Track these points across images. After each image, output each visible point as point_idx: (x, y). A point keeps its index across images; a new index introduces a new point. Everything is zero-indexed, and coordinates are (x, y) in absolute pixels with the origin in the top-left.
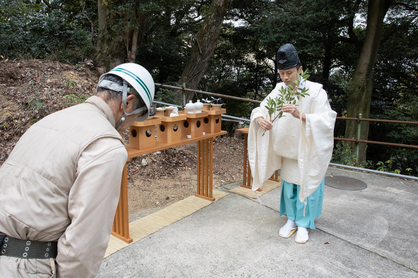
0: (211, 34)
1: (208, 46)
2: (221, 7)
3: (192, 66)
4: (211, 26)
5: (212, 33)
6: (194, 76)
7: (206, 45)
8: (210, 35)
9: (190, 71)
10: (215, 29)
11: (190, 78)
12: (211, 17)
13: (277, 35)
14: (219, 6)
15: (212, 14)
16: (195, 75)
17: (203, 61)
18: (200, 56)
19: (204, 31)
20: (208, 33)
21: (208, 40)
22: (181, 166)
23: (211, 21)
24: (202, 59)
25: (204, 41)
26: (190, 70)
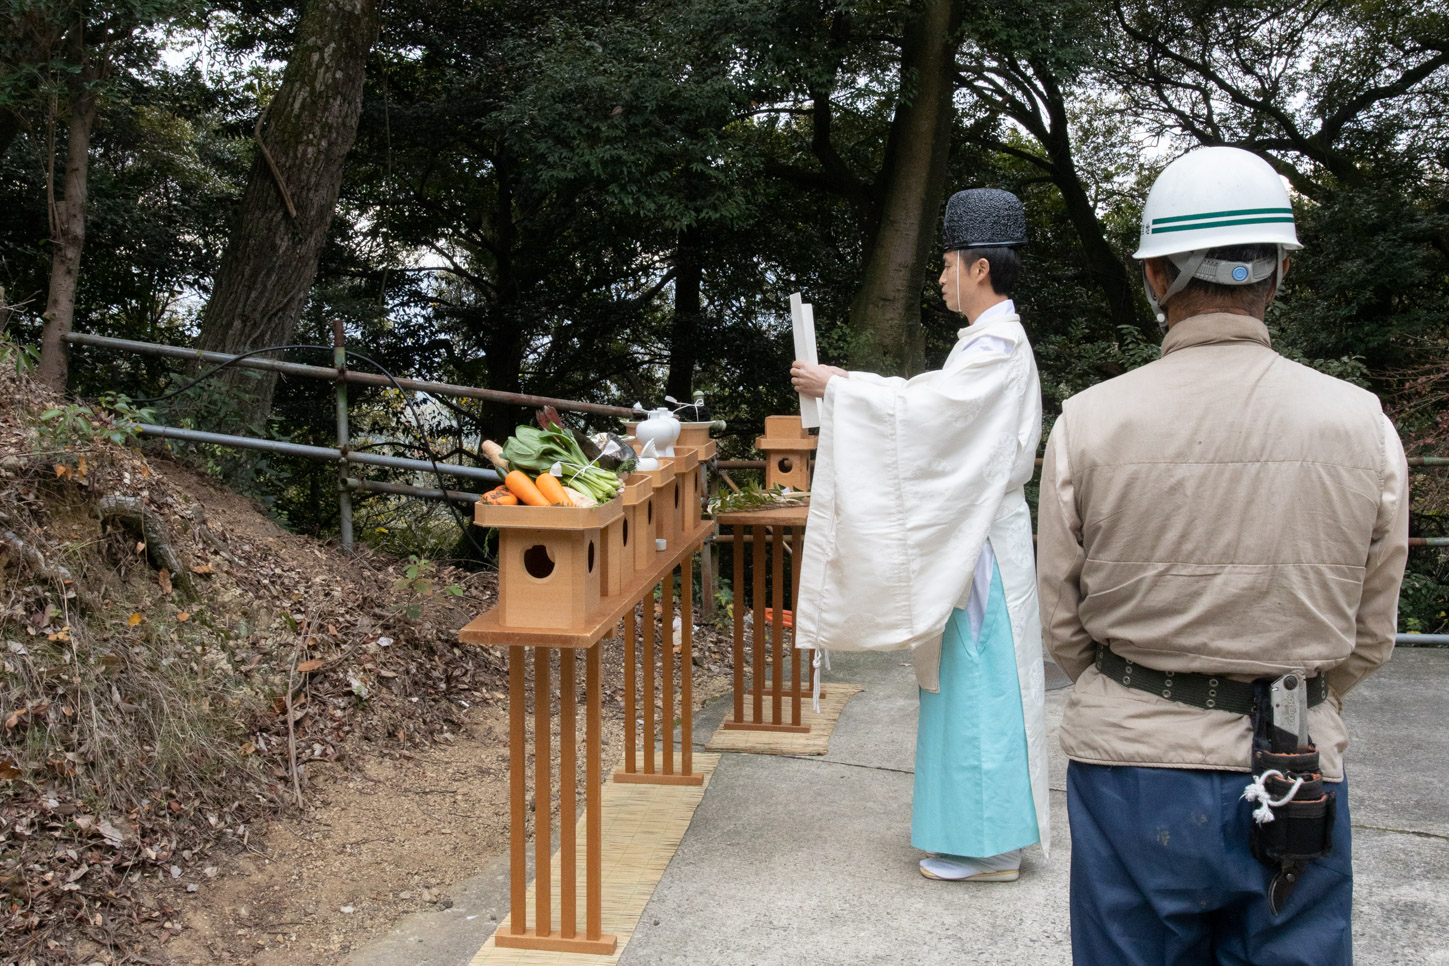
0: (330, 132)
1: (317, 185)
2: (358, 18)
3: (255, 274)
4: (327, 97)
5: (331, 127)
6: (270, 319)
7: (313, 180)
8: (323, 136)
9: (253, 295)
10: (343, 113)
11: (255, 325)
12: (322, 58)
13: (605, 152)
14: (351, 13)
15: (326, 45)
16: (275, 314)
17: (301, 250)
18: (287, 229)
19: (298, 117)
20: (317, 130)
21: (316, 160)
22: (465, 690)
23: (322, 79)
24: (297, 242)
25: (302, 164)
26: (250, 289)
